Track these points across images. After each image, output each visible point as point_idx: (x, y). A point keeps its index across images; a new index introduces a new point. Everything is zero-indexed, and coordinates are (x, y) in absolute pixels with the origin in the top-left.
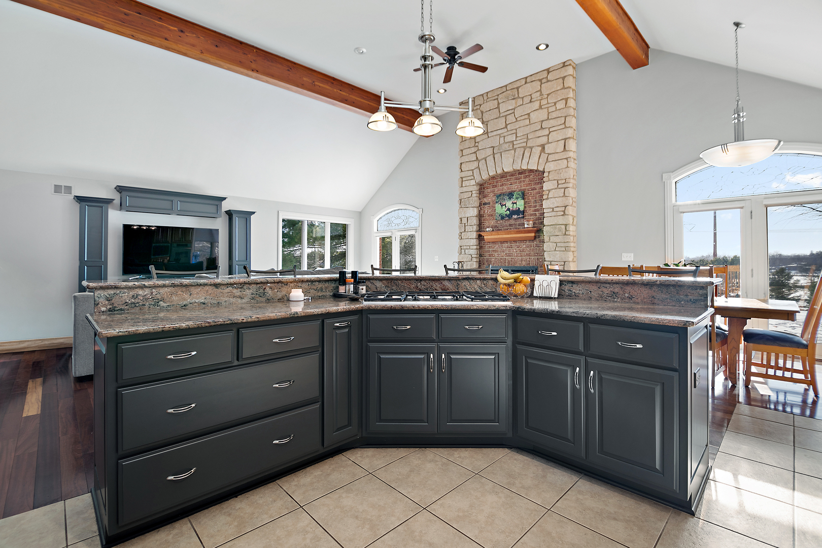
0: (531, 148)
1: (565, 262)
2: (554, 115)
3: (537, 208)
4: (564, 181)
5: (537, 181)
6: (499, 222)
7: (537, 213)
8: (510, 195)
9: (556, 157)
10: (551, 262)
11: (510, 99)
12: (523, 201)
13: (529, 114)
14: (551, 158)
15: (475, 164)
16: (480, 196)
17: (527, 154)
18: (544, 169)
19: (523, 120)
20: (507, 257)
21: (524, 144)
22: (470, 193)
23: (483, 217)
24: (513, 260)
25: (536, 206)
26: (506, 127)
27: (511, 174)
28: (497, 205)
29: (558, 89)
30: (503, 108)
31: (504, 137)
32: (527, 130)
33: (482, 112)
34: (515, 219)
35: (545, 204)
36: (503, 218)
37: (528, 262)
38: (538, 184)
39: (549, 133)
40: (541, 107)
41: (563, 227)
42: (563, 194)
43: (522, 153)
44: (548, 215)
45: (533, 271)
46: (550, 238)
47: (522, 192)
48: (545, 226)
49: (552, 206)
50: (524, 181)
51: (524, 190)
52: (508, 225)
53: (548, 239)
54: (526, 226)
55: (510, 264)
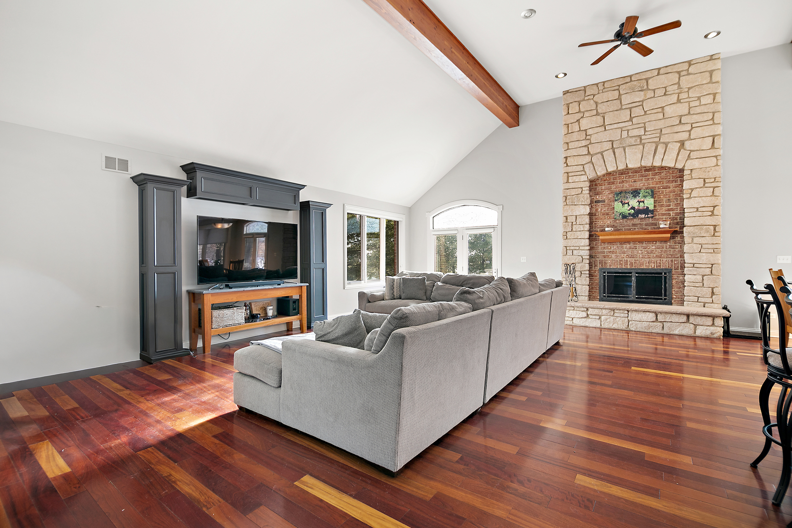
0: (666, 144)
1: (712, 265)
2: (698, 110)
3: (671, 207)
4: (712, 180)
5: (671, 179)
6: (617, 221)
7: (671, 212)
8: (635, 193)
9: (703, 154)
10: (694, 264)
11: (637, 90)
12: (652, 200)
13: (663, 108)
14: (693, 155)
15: (588, 158)
16: (591, 194)
17: (661, 149)
18: (684, 166)
19: (655, 113)
20: (629, 259)
21: (657, 140)
22: (580, 190)
23: (595, 215)
24: (637, 262)
25: (669, 206)
26: (631, 119)
27: (636, 171)
28: (616, 203)
29: (704, 83)
30: (626, 99)
31: (628, 130)
32: (661, 124)
33: (596, 103)
34: (642, 218)
35: (686, 204)
36: (624, 217)
37: (658, 264)
38: (673, 183)
39: (691, 129)
40: (679, 101)
41: (712, 228)
42: (711, 194)
43: (654, 148)
44: (691, 215)
45: (665, 274)
46: (693, 239)
47: (651, 190)
48: (685, 226)
49: (696, 206)
50: (652, 179)
51: (653, 187)
52: (631, 225)
53: (690, 241)
54: (661, 226)
55: (632, 266)
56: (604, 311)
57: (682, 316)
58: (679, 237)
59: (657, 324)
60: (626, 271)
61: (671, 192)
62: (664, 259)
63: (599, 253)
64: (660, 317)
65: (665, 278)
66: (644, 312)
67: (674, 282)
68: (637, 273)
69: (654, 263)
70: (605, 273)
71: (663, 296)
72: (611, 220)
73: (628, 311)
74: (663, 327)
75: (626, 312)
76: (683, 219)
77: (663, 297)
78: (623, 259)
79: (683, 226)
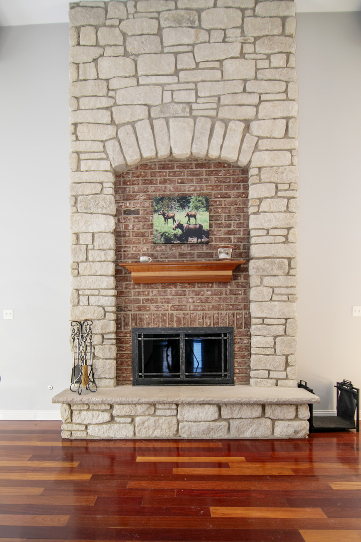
0: (226, 122)
1: (286, 319)
2: (268, 74)
4: (287, 187)
5: (232, 183)
6: (158, 248)
7: (232, 237)
8: (184, 201)
9: (275, 144)
10: (263, 319)
11: (184, 25)
12: (207, 214)
13: (221, 61)
14: (263, 144)
15: (110, 131)
16: (118, 197)
17: (219, 129)
18: (250, 162)
20: (175, 313)
21: (213, 113)
22: (99, 187)
23: (125, 236)
24: (187, 317)
25: (229, 226)
26: (177, 72)
27: (184, 164)
28: (156, 215)
29: (275, 33)
30: (171, 37)
31: (173, 91)
32: (218, 89)
33: (124, 35)
34: (192, 245)
35: (253, 222)
36: (168, 241)
37: (216, 320)
38: (233, 189)
39: (259, 103)
40: (242, 55)
41: (286, 261)
42: (285, 208)
43: (210, 126)
44: (260, 240)
45: (225, 335)
46: (262, 280)
47: (206, 198)
48: (252, 259)
49: (266, 226)
50: (206, 180)
51: (207, 194)
52: (177, 254)
53: (258, 282)
54: (222, 256)
55: (180, 324)
56: (139, 407)
57: (256, 407)
58: (242, 276)
59: (220, 424)
60: (172, 332)
61: (231, 204)
62: (223, 312)
63: (131, 302)
64: (225, 413)
65: (225, 341)
66: (201, 404)
67: (237, 346)
68: (187, 335)
69: (210, 318)
70: (140, 336)
71: (223, 371)
72: (149, 246)
73: (177, 405)
74: (229, 429)
75: (174, 407)
76: (247, 248)
77: (223, 373)
78: (167, 312)
79: (248, 258)
